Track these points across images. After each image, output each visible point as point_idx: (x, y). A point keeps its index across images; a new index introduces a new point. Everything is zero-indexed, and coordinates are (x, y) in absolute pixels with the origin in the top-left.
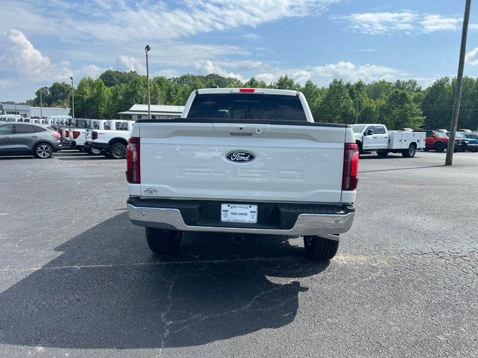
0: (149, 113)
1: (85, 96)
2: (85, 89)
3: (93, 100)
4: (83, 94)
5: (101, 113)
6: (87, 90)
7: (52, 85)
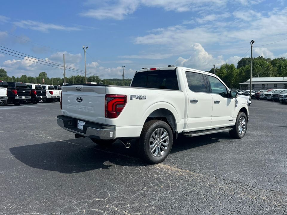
0: (251, 83)
1: (223, 75)
2: (223, 70)
3: (227, 76)
4: (222, 74)
5: (231, 84)
6: (225, 71)
7: (211, 70)
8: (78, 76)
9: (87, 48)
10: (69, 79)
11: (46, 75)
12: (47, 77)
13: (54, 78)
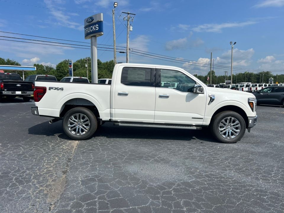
8: (246, 72)
9: (235, 43)
10: (236, 77)
11: (214, 73)
12: (215, 75)
13: (221, 76)
